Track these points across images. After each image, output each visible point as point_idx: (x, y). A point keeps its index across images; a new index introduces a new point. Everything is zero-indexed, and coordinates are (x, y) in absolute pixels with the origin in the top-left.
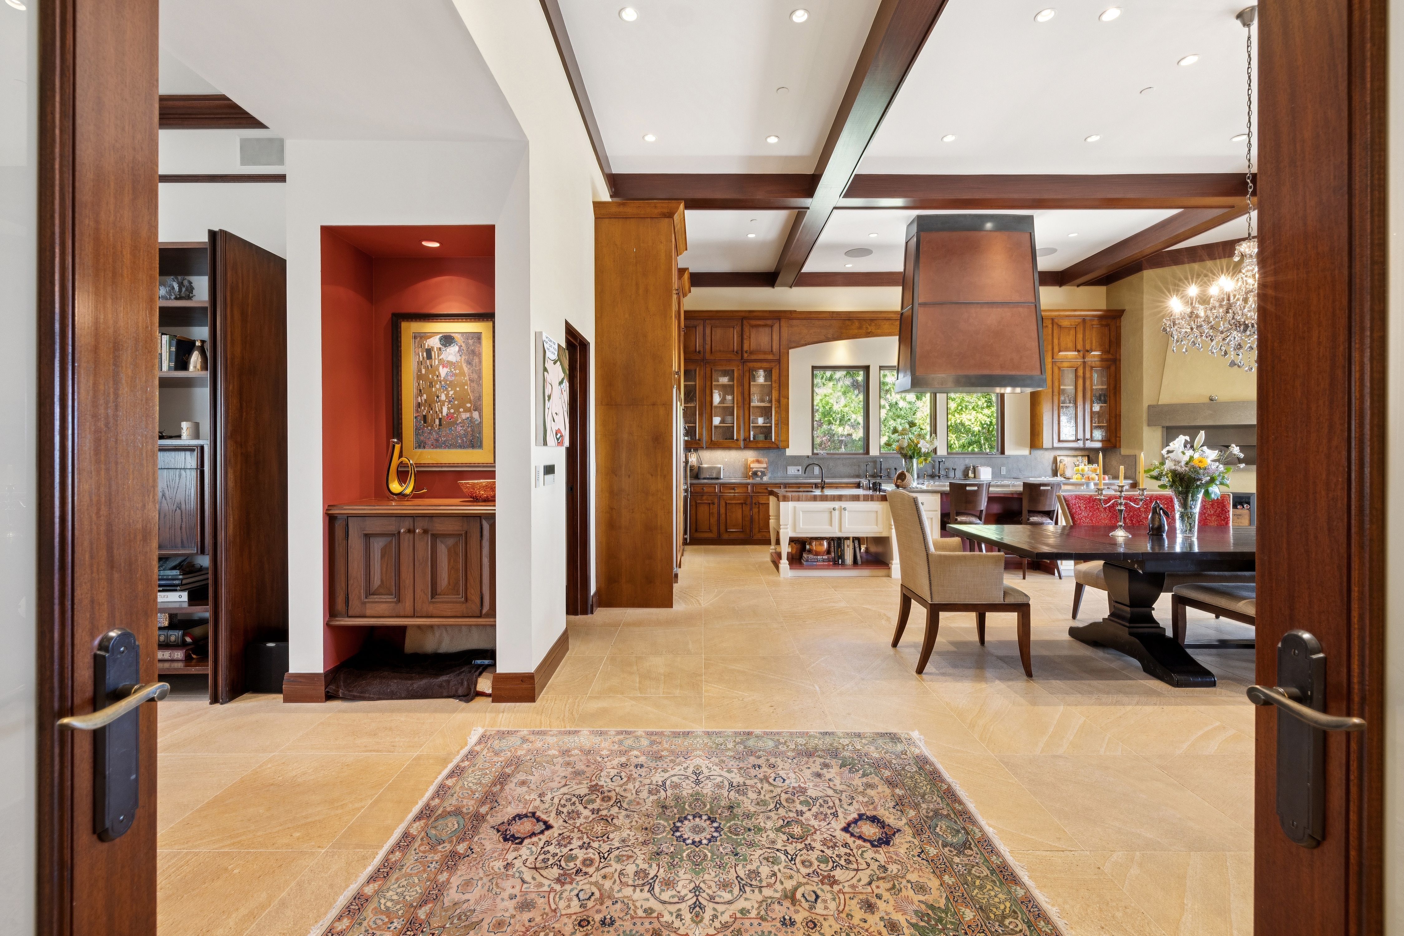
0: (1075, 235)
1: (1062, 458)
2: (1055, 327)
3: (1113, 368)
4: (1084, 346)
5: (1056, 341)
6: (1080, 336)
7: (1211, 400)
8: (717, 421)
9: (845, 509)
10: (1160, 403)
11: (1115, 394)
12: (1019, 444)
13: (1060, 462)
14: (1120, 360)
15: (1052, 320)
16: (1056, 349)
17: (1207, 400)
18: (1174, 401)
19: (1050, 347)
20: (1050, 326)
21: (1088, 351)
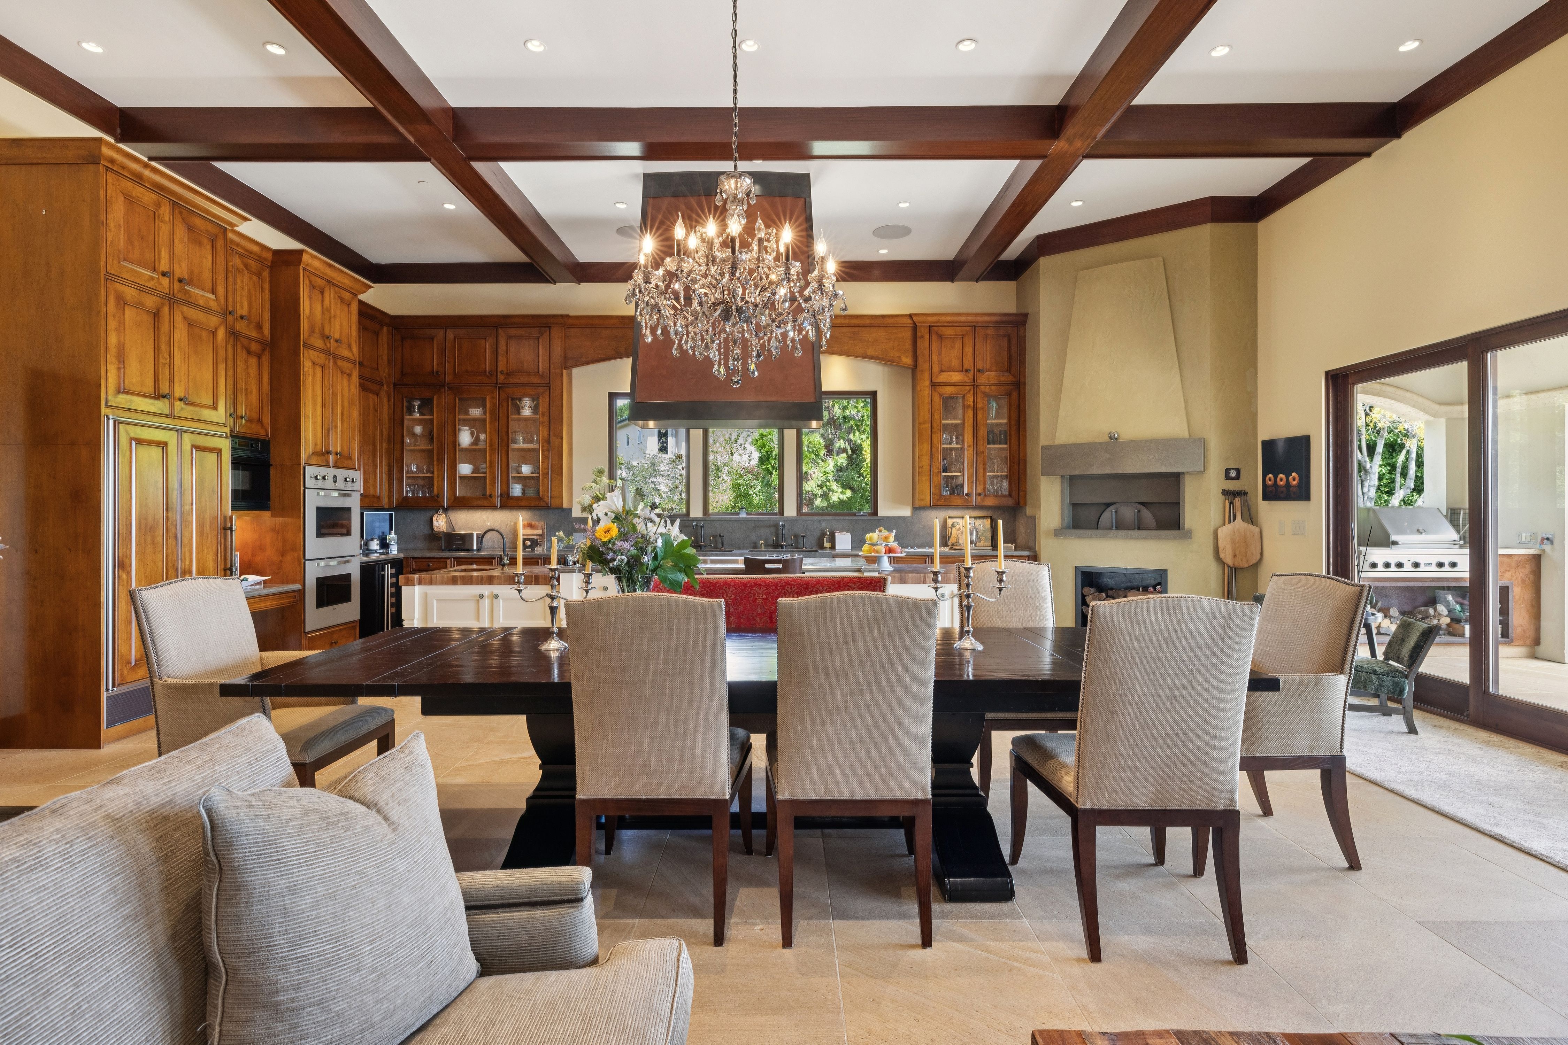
0: (907, 205)
1: (955, 520)
2: (934, 337)
3: (1014, 395)
4: (975, 363)
5: (935, 357)
6: (969, 350)
7: (1111, 438)
8: (465, 469)
9: (496, 596)
10: (1056, 443)
11: (1018, 430)
12: (898, 501)
13: (953, 526)
14: (1025, 384)
15: (930, 327)
16: (936, 369)
17: (1107, 439)
18: (1073, 440)
19: (927, 366)
20: (927, 336)
21: (979, 371)
